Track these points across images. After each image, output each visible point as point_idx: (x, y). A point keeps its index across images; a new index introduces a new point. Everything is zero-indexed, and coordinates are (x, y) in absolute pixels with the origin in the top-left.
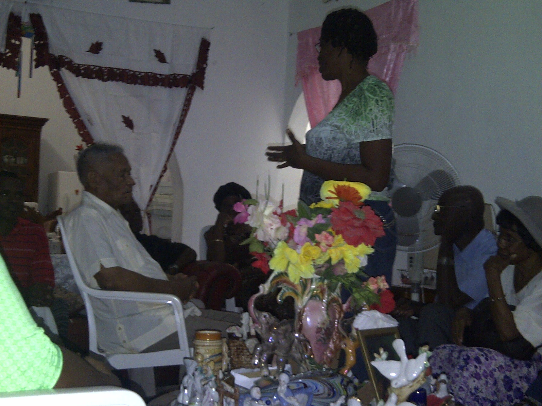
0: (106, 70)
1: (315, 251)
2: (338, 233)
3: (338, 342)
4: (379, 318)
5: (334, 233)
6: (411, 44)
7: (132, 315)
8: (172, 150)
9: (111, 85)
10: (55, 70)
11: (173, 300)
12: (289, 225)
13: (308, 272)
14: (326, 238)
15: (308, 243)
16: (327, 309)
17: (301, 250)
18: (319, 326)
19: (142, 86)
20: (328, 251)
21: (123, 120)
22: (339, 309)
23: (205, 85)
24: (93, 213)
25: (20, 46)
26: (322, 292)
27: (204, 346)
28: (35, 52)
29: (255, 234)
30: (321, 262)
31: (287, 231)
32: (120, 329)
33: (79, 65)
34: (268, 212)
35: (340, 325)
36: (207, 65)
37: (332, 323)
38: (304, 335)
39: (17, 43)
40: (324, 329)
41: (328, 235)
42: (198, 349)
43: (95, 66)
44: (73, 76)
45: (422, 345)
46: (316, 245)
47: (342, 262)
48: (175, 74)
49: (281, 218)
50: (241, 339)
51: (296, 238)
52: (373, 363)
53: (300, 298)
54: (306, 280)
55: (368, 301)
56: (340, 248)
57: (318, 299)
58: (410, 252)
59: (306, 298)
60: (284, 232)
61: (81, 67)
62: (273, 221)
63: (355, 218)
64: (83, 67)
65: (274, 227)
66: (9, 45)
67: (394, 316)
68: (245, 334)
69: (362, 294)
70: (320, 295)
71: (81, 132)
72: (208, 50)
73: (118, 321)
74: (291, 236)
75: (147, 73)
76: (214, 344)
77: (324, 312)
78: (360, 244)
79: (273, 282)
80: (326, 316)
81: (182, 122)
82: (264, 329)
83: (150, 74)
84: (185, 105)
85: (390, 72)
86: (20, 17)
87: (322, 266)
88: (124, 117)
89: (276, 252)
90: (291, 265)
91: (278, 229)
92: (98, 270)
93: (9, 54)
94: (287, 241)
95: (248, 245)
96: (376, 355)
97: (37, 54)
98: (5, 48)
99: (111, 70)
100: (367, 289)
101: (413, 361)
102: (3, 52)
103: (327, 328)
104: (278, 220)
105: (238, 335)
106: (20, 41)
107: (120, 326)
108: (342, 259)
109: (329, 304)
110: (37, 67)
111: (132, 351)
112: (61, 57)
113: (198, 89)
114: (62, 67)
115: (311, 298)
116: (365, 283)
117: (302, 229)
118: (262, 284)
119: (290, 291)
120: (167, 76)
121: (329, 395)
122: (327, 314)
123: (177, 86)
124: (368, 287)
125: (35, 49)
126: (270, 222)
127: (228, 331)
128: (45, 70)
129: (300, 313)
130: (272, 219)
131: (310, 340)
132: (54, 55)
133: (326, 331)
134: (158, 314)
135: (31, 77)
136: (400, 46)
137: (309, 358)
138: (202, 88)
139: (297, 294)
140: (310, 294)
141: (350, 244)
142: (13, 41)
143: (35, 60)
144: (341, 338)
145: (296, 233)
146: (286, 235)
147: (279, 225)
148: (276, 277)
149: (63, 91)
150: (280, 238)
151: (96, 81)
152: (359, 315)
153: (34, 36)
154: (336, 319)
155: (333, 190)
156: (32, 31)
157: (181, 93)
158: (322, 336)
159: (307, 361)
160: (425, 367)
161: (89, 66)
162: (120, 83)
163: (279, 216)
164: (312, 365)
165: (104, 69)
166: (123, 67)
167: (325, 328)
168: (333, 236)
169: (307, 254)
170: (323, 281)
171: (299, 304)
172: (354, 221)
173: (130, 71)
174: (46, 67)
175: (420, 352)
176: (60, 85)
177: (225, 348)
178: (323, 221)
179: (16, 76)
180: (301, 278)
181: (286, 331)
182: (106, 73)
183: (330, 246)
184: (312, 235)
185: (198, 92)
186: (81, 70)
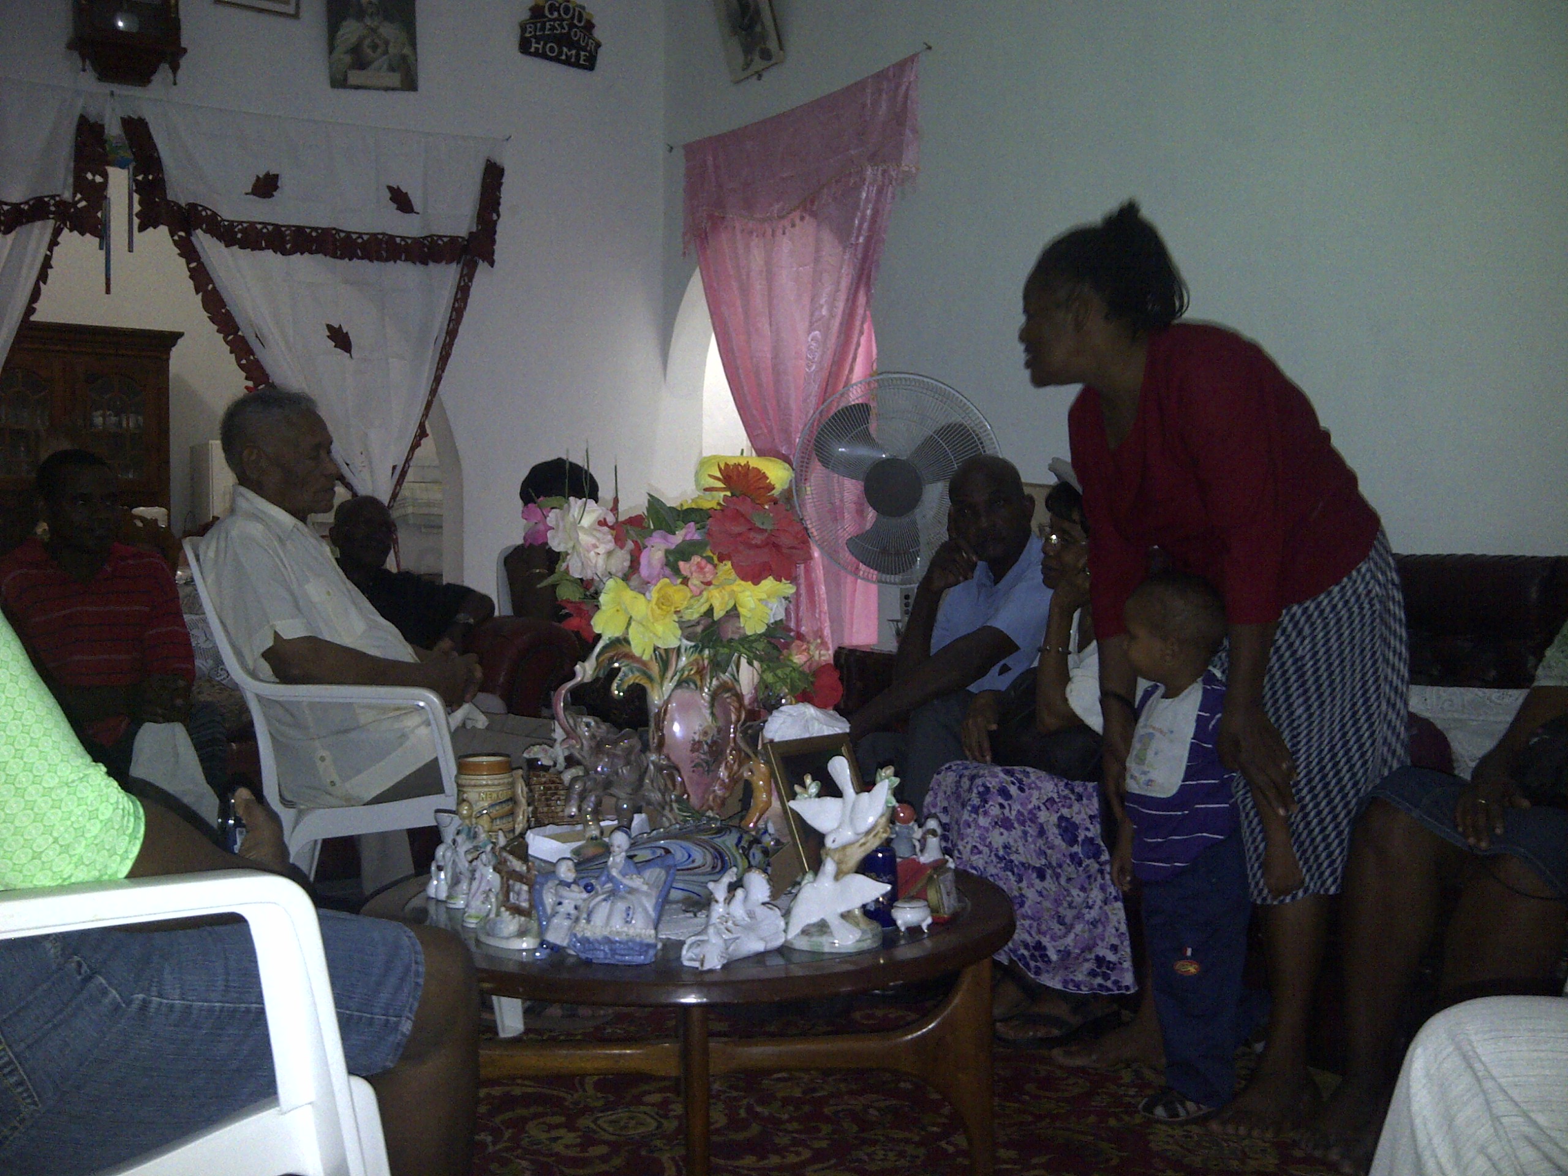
0: (288, 232)
1: (679, 595)
2: (721, 559)
3: (735, 767)
4: (813, 718)
5: (715, 559)
6: (906, 169)
7: (347, 731)
8: (434, 392)
9: (300, 261)
10: (182, 234)
11: (428, 700)
12: (630, 545)
13: (669, 636)
14: (701, 569)
15: (667, 580)
16: (712, 706)
17: (654, 593)
18: (697, 738)
19: (366, 262)
20: (705, 593)
21: (328, 334)
22: (736, 704)
23: (496, 257)
24: (256, 529)
25: (104, 185)
26: (700, 672)
27: (475, 786)
28: (136, 197)
29: (564, 565)
30: (694, 613)
31: (629, 557)
32: (323, 759)
33: (232, 222)
34: (587, 521)
35: (739, 735)
36: (499, 216)
37: (723, 731)
38: (668, 758)
39: (99, 179)
40: (707, 744)
41: (704, 562)
42: (464, 792)
43: (265, 224)
44: (222, 246)
45: (882, 766)
46: (682, 583)
47: (733, 613)
48: (431, 236)
49: (614, 532)
50: (552, 770)
51: (644, 571)
52: (792, 804)
53: (657, 686)
54: (666, 650)
55: (793, 689)
56: (728, 588)
57: (692, 686)
58: (904, 587)
59: (669, 685)
60: (622, 560)
61: (237, 226)
62: (598, 540)
63: (753, 528)
64: (240, 227)
65: (602, 549)
66: (80, 184)
67: (843, 711)
68: (561, 760)
69: (779, 672)
70: (697, 678)
71: (244, 362)
72: (501, 184)
73: (317, 743)
74: (635, 565)
75: (375, 235)
76: (496, 782)
77: (707, 712)
78: (766, 578)
79: (601, 659)
80: (710, 719)
81: (452, 334)
82: (586, 748)
83: (380, 237)
84: (456, 300)
85: (865, 225)
86: (102, 127)
87: (698, 623)
88: (330, 327)
89: (603, 598)
90: (633, 623)
91: (609, 554)
92: (270, 643)
93: (83, 203)
94: (626, 578)
95: (554, 586)
96: (797, 788)
97: (140, 203)
98: (71, 190)
99: (299, 230)
100: (789, 663)
101: (865, 795)
102: (71, 201)
103: (714, 742)
104: (610, 537)
105: (546, 762)
106: (105, 175)
107: (324, 753)
108: (735, 608)
109: (714, 696)
110: (142, 229)
111: (350, 801)
112: (193, 206)
113: (482, 267)
114: (194, 230)
115: (679, 685)
116: (785, 652)
117: (655, 554)
118: (580, 662)
119: (637, 674)
120: (416, 239)
121: (714, 868)
122: (712, 714)
123: (437, 261)
124: (792, 661)
125: (136, 191)
126: (594, 541)
127: (525, 755)
128: (160, 237)
129: (659, 713)
130: (595, 533)
131: (681, 766)
132: (176, 204)
133: (710, 747)
134: (396, 726)
135: (131, 250)
136: (884, 172)
137: (679, 800)
138: (492, 264)
139: (650, 679)
140: (676, 678)
141: (744, 578)
142: (90, 176)
143: (137, 215)
144: (743, 759)
145: (643, 560)
146: (627, 564)
147: (611, 545)
148: (605, 648)
149: (201, 277)
150: (613, 571)
151: (270, 253)
152: (775, 713)
153: (134, 164)
154: (731, 723)
155: (719, 475)
156: (128, 155)
157: (448, 274)
158: (703, 757)
159: (675, 805)
160: (888, 807)
161: (252, 224)
162: (320, 256)
163: (611, 528)
164: (685, 814)
165: (283, 229)
166: (324, 224)
167: (709, 742)
168: (715, 566)
169: (664, 601)
170: (701, 651)
171: (655, 698)
172: (752, 534)
173: (339, 231)
174: (163, 230)
175: (878, 778)
176: (193, 265)
177: (521, 789)
178: (697, 537)
179: (101, 248)
180: (656, 649)
181: (629, 751)
182: (288, 238)
183: (709, 584)
184: (674, 560)
185: (482, 274)
186: (236, 233)
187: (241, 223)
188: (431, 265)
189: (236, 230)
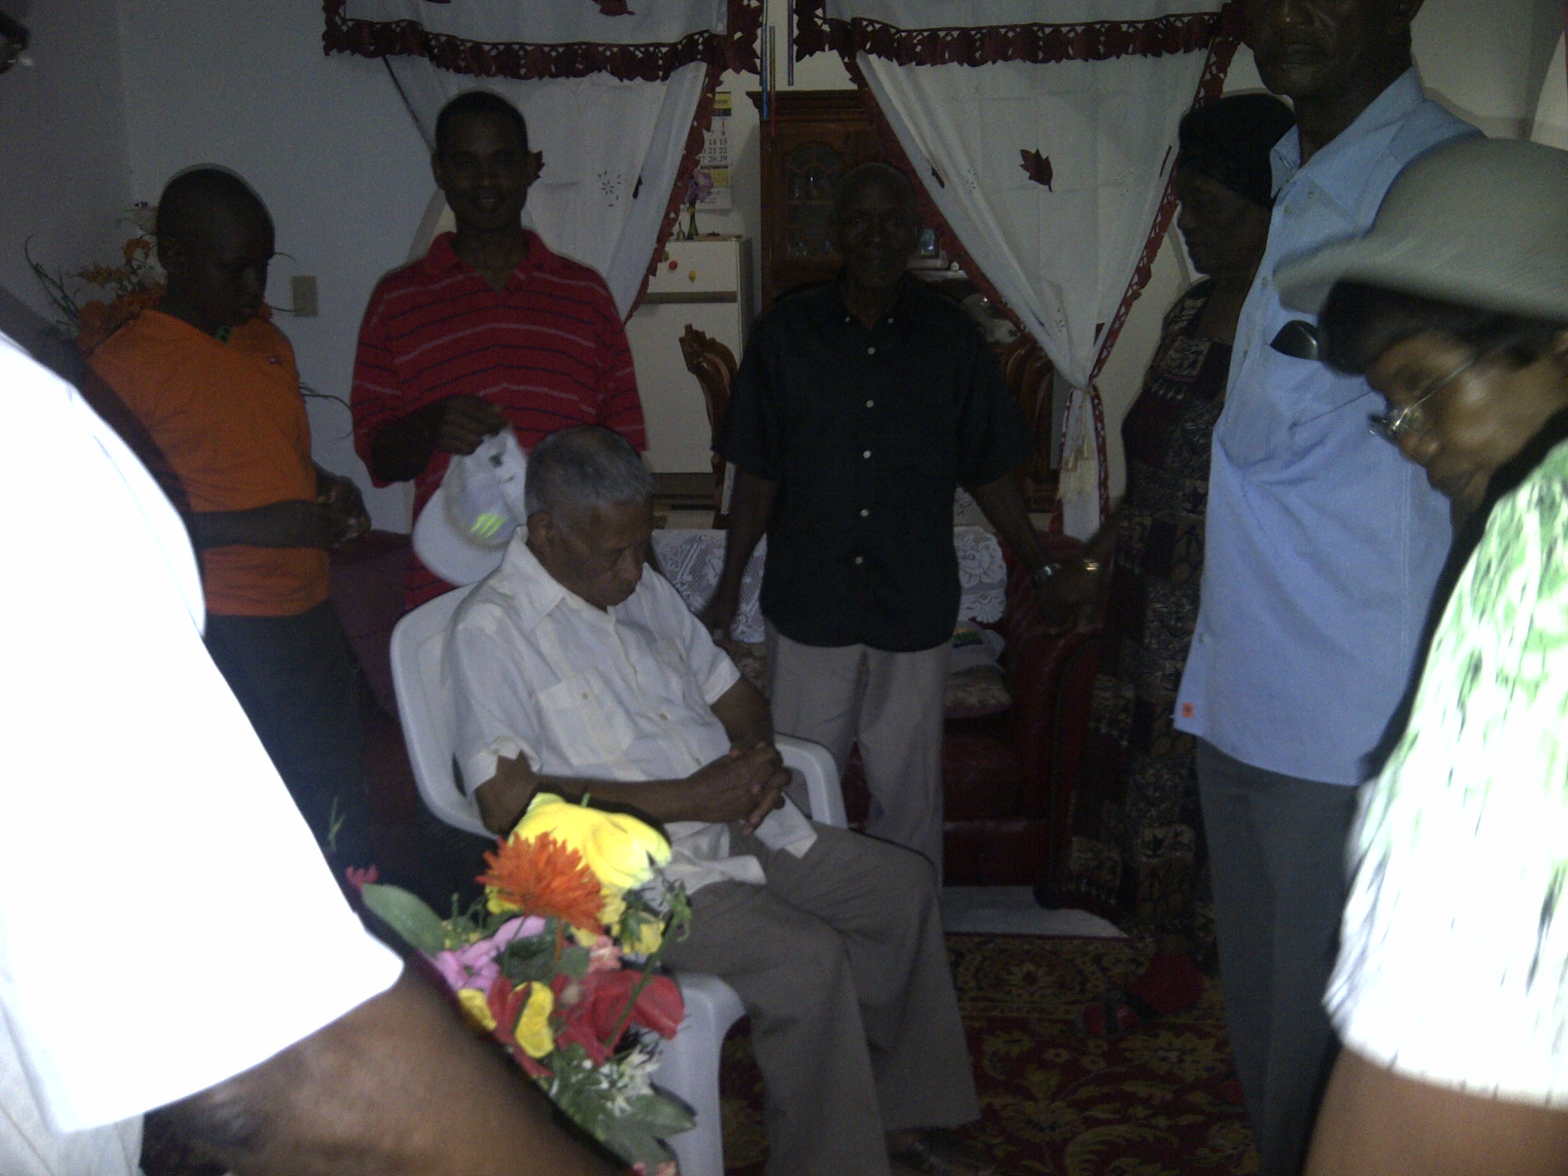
0: (978, 36)
8: (1160, 226)
9: (993, 72)
19: (1076, 63)
21: (1021, 163)
25: (761, 8)
28: (796, 18)
33: (910, 32)
43: (949, 30)
44: (893, 65)
48: (1167, 17)
61: (916, 37)
64: (920, 37)
66: (736, 12)
75: (1090, 25)
83: (1098, 26)
88: (1025, 154)
93: (738, 35)
97: (800, 26)
98: (725, 20)
99: (993, 30)
102: (724, 33)
112: (856, 21)
114: (858, 50)
120: (1148, 24)
123: (1173, 51)
125: (797, 12)
132: (839, 22)
135: (791, 83)
143: (796, 41)
151: (954, 65)
157: (1188, 66)
161: (934, 32)
162: (1018, 63)
165: (973, 33)
166: (1023, 20)
173: (1042, 27)
182: (978, 43)
186: (916, 45)
187: (920, 32)
188: (1166, 56)
189: (915, 41)
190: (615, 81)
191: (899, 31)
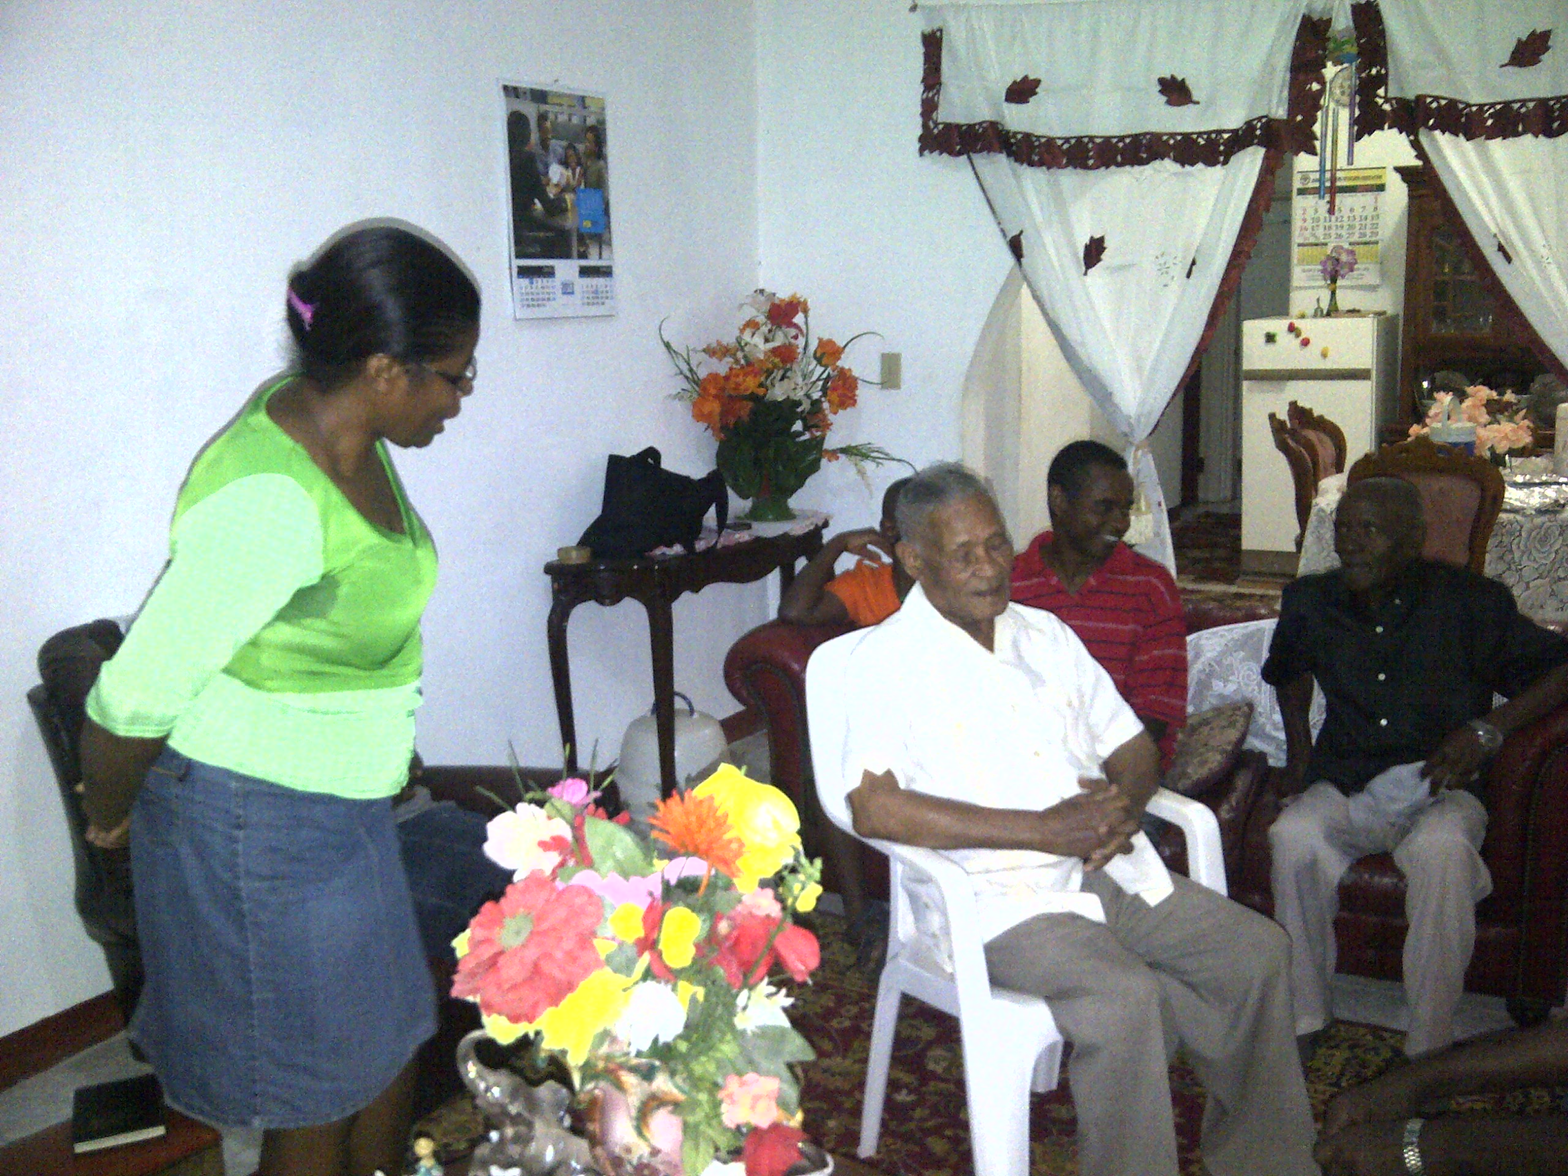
0: (1558, 106)
25: (1320, 92)
33: (1480, 106)
39: (1315, 86)
43: (1524, 102)
44: (1460, 140)
61: (1490, 108)
64: (1492, 111)
66: (1296, 97)
86: (1328, 22)
93: (1298, 119)
97: (1360, 105)
98: (1288, 106)
102: (1284, 117)
110: (1359, 137)
112: (1420, 99)
128: (1390, 139)
132: (1405, 99)
142: (1306, 86)
143: (1356, 121)
151: (1528, 138)
153: (1358, 59)
156: (1353, 47)
161: (1507, 105)
165: (1552, 103)
182: (1557, 113)
186: (1486, 120)
187: (1493, 105)
189: (1487, 115)
190: (1177, 167)
191: (1468, 105)
